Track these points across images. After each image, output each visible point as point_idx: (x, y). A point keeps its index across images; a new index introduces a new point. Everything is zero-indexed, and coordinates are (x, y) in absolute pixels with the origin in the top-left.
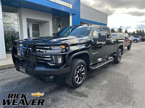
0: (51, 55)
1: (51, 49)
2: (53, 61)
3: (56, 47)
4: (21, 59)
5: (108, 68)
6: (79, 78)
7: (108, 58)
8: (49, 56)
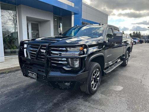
0: (67, 58)
1: (67, 51)
2: (69, 65)
3: (72, 49)
4: (29, 62)
5: (118, 72)
6: (94, 84)
7: (117, 61)
8: (65, 59)
